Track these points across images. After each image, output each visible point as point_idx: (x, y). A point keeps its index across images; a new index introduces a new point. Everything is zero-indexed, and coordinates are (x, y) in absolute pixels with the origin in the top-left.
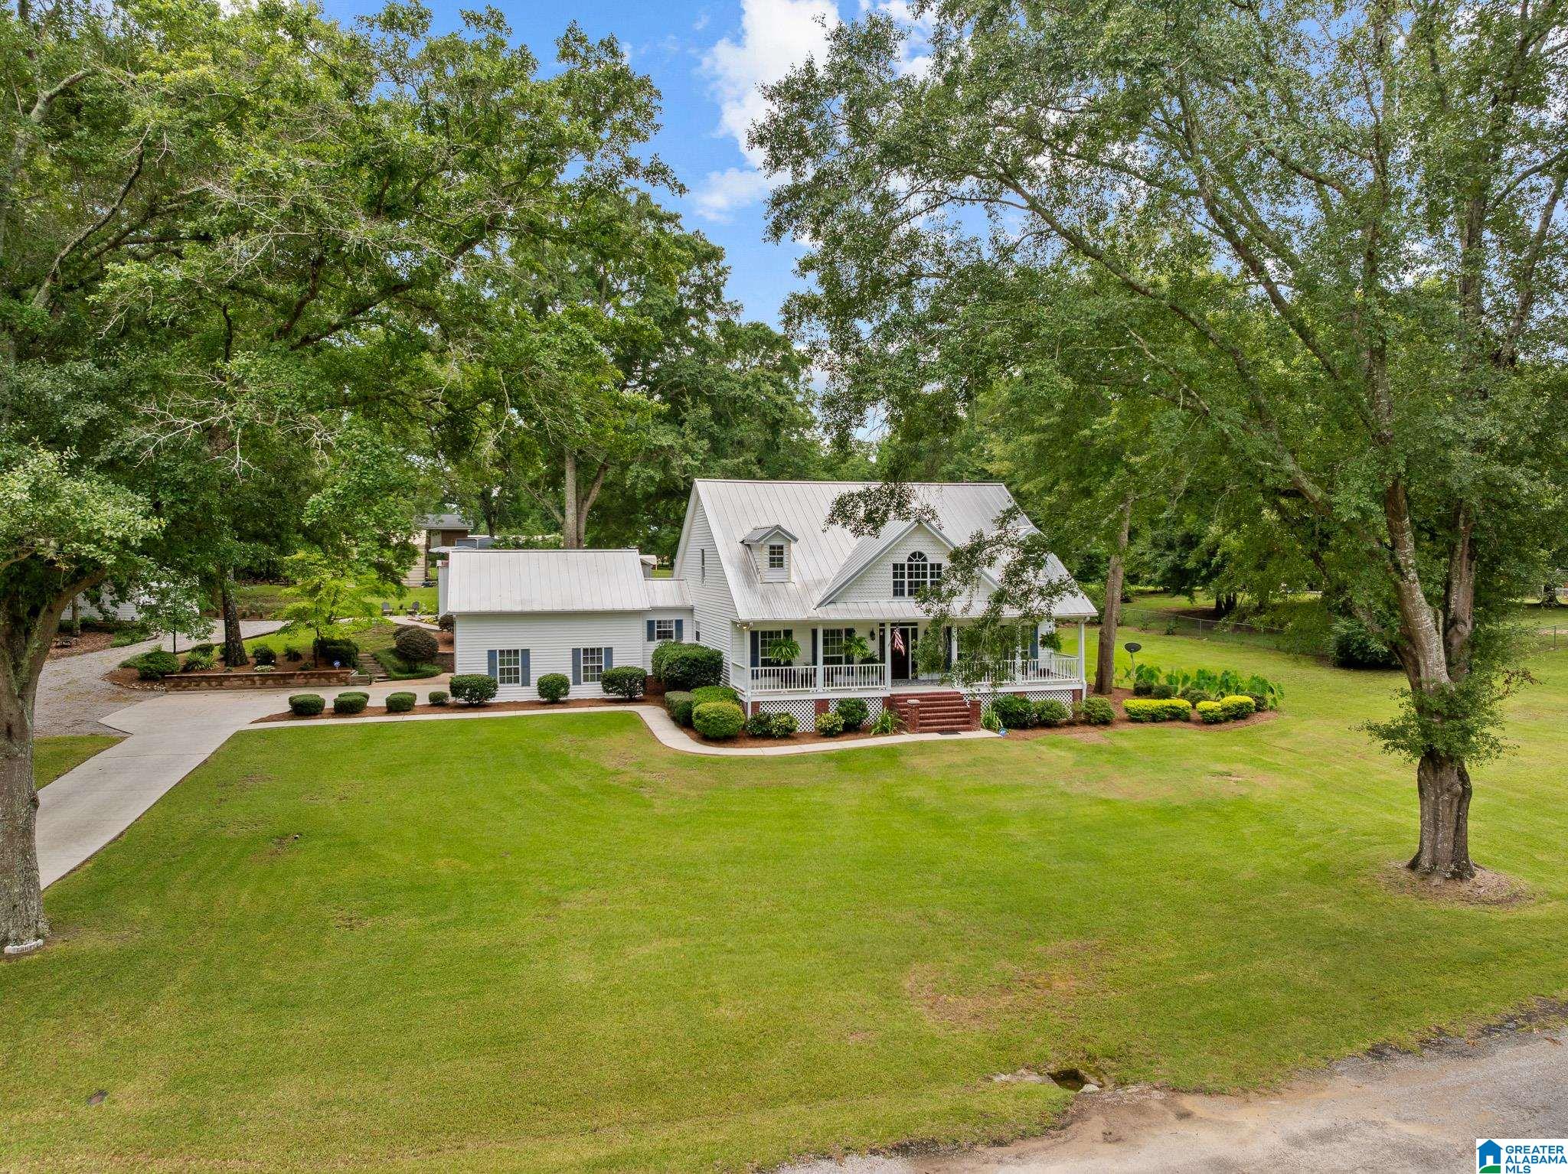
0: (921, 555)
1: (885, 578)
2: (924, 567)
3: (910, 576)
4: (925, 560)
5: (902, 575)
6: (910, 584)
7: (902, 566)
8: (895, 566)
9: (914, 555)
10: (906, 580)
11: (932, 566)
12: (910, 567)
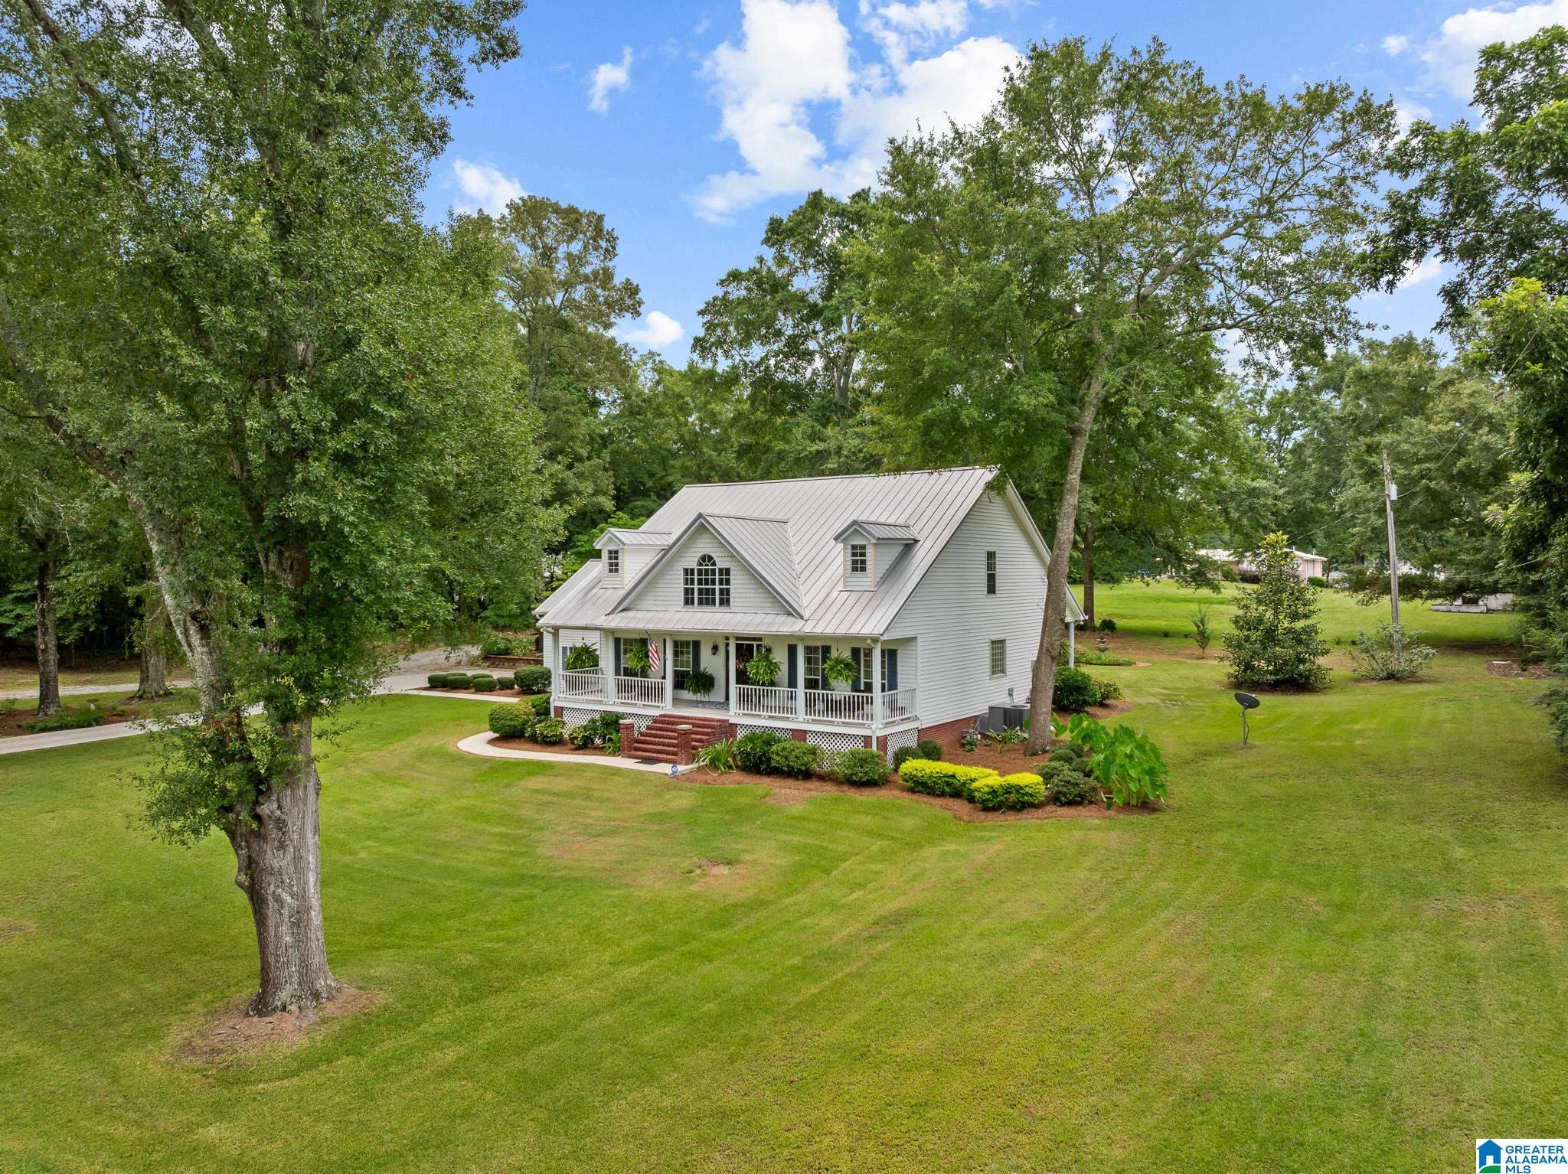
0: (710, 558)
1: (676, 585)
2: (713, 571)
3: (700, 583)
4: (714, 564)
5: (692, 583)
6: (700, 591)
7: (692, 570)
8: (686, 570)
9: (703, 558)
10: (696, 587)
11: (721, 570)
12: (700, 572)
